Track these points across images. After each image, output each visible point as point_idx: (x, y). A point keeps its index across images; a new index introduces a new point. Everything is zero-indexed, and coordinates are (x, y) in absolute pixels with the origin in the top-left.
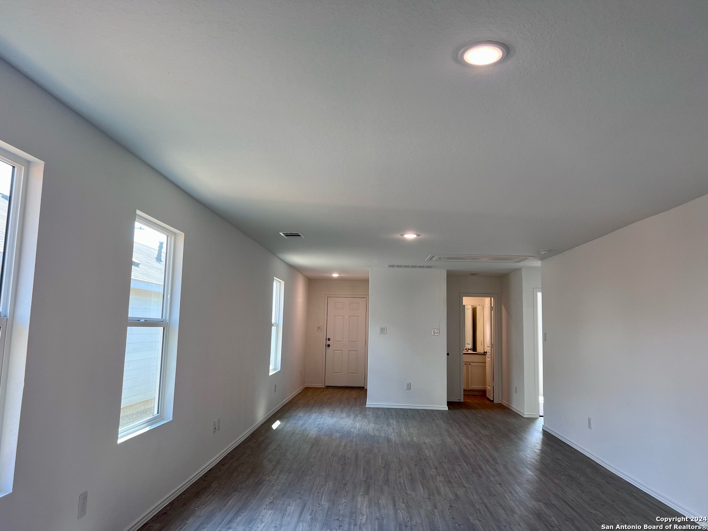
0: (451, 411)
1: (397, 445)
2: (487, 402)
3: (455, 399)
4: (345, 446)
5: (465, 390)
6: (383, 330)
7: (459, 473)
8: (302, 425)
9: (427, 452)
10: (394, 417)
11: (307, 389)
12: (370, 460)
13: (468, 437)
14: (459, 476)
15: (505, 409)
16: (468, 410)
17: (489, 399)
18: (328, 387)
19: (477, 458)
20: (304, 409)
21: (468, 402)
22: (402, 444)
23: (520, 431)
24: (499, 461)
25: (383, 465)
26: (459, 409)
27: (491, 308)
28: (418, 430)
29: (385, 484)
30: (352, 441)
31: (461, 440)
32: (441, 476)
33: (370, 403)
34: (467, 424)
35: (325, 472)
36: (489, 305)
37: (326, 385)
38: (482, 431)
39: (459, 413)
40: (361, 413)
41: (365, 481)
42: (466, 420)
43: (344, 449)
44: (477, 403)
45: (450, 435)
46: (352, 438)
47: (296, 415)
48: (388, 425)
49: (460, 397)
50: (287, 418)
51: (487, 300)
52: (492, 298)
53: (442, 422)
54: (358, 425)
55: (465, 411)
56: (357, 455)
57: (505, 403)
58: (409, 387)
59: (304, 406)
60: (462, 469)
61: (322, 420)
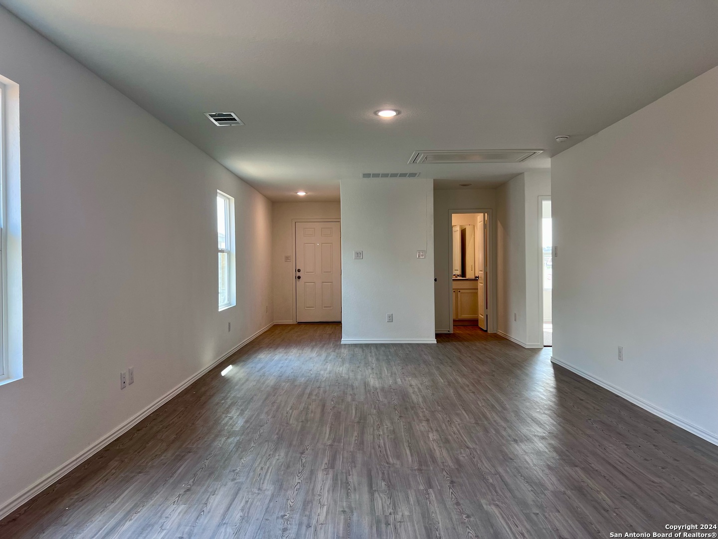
0: (440, 345)
1: (376, 389)
2: (480, 332)
3: (444, 331)
4: (310, 394)
5: (454, 321)
6: (359, 255)
7: (458, 427)
8: (261, 369)
9: (413, 396)
10: (373, 354)
11: (275, 327)
12: (340, 413)
13: (464, 376)
14: (459, 431)
15: (502, 340)
16: (459, 343)
17: (482, 330)
18: (300, 323)
19: (479, 403)
20: (267, 350)
21: (459, 334)
22: (383, 389)
23: (525, 366)
24: (507, 406)
25: (357, 420)
26: (449, 341)
27: (485, 225)
28: (402, 369)
29: (359, 450)
30: (319, 387)
31: (455, 380)
32: (435, 433)
33: (345, 340)
34: (461, 359)
35: (277, 434)
36: (483, 222)
37: (298, 321)
38: (480, 368)
39: (449, 347)
40: (334, 352)
41: (331, 445)
42: (459, 354)
43: (308, 398)
44: (469, 334)
45: (442, 375)
46: (321, 383)
47: (256, 357)
48: (366, 364)
49: (449, 329)
50: (244, 361)
51: (480, 217)
52: (486, 214)
53: (430, 358)
54: (329, 367)
55: (458, 344)
56: (324, 406)
57: (500, 332)
58: (391, 319)
59: (268, 346)
60: (461, 420)
61: (286, 362)
